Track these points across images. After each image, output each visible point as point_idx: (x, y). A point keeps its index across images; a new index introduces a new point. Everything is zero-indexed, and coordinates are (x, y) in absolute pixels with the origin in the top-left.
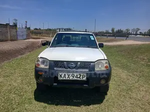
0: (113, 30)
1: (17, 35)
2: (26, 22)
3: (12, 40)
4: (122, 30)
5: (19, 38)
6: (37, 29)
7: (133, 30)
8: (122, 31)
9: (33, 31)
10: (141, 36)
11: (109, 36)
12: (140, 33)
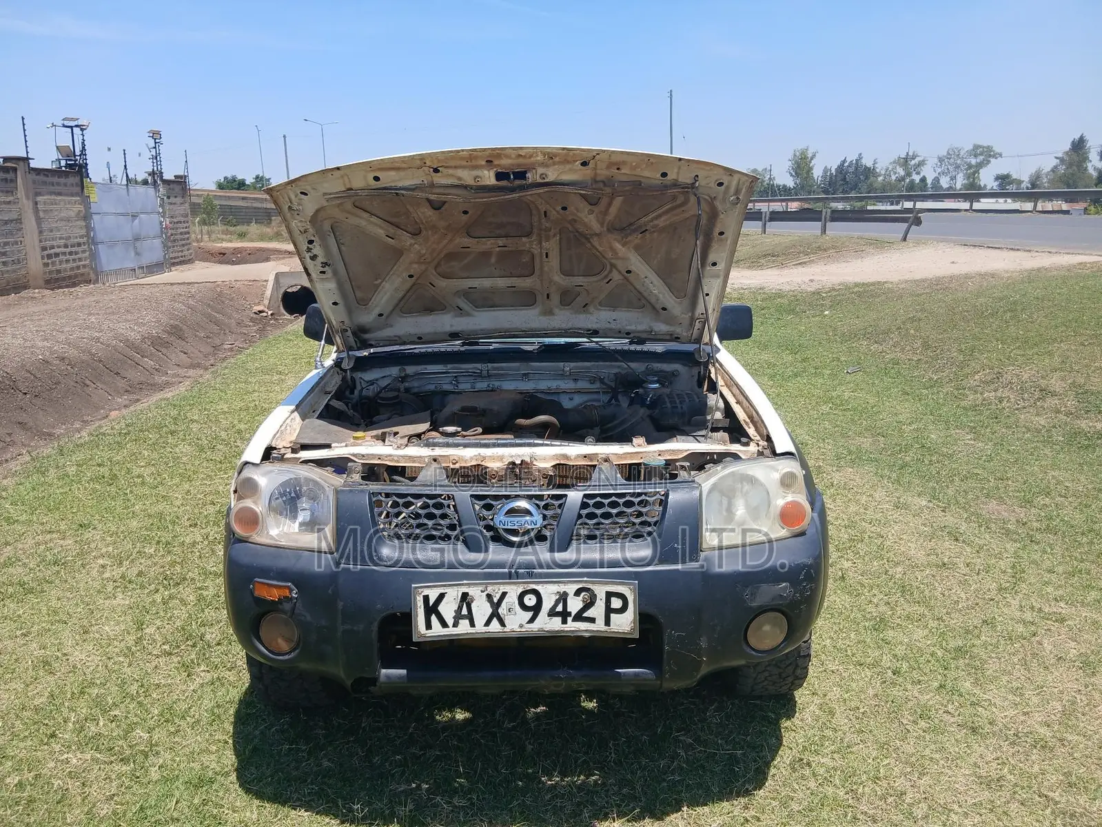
0: (801, 165)
1: (93, 241)
2: (156, 136)
3: (55, 282)
4: (867, 162)
5: (109, 259)
6: (241, 185)
7: (949, 160)
8: (869, 172)
9: (209, 199)
10: (1010, 204)
11: (775, 216)
12: (1004, 179)
